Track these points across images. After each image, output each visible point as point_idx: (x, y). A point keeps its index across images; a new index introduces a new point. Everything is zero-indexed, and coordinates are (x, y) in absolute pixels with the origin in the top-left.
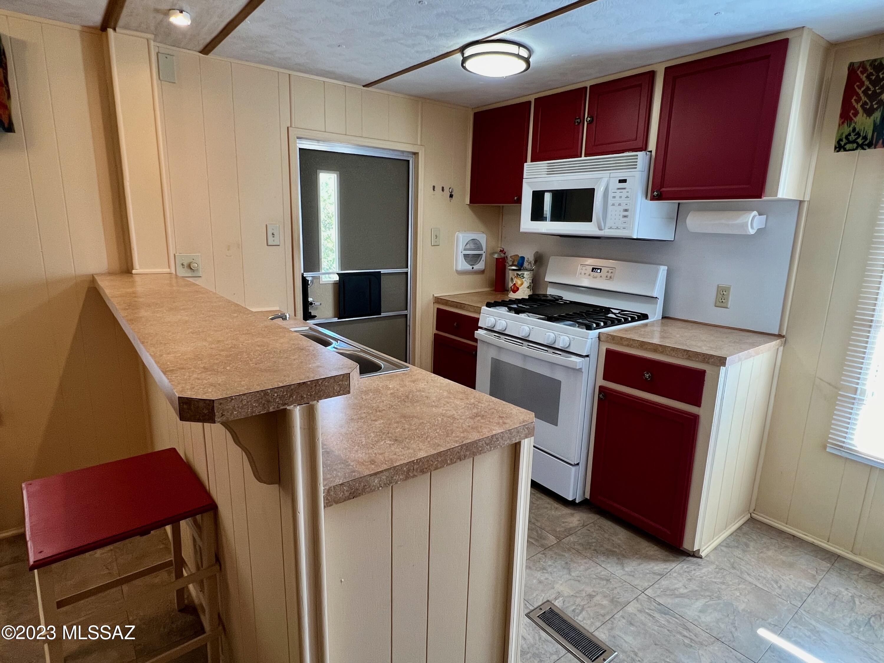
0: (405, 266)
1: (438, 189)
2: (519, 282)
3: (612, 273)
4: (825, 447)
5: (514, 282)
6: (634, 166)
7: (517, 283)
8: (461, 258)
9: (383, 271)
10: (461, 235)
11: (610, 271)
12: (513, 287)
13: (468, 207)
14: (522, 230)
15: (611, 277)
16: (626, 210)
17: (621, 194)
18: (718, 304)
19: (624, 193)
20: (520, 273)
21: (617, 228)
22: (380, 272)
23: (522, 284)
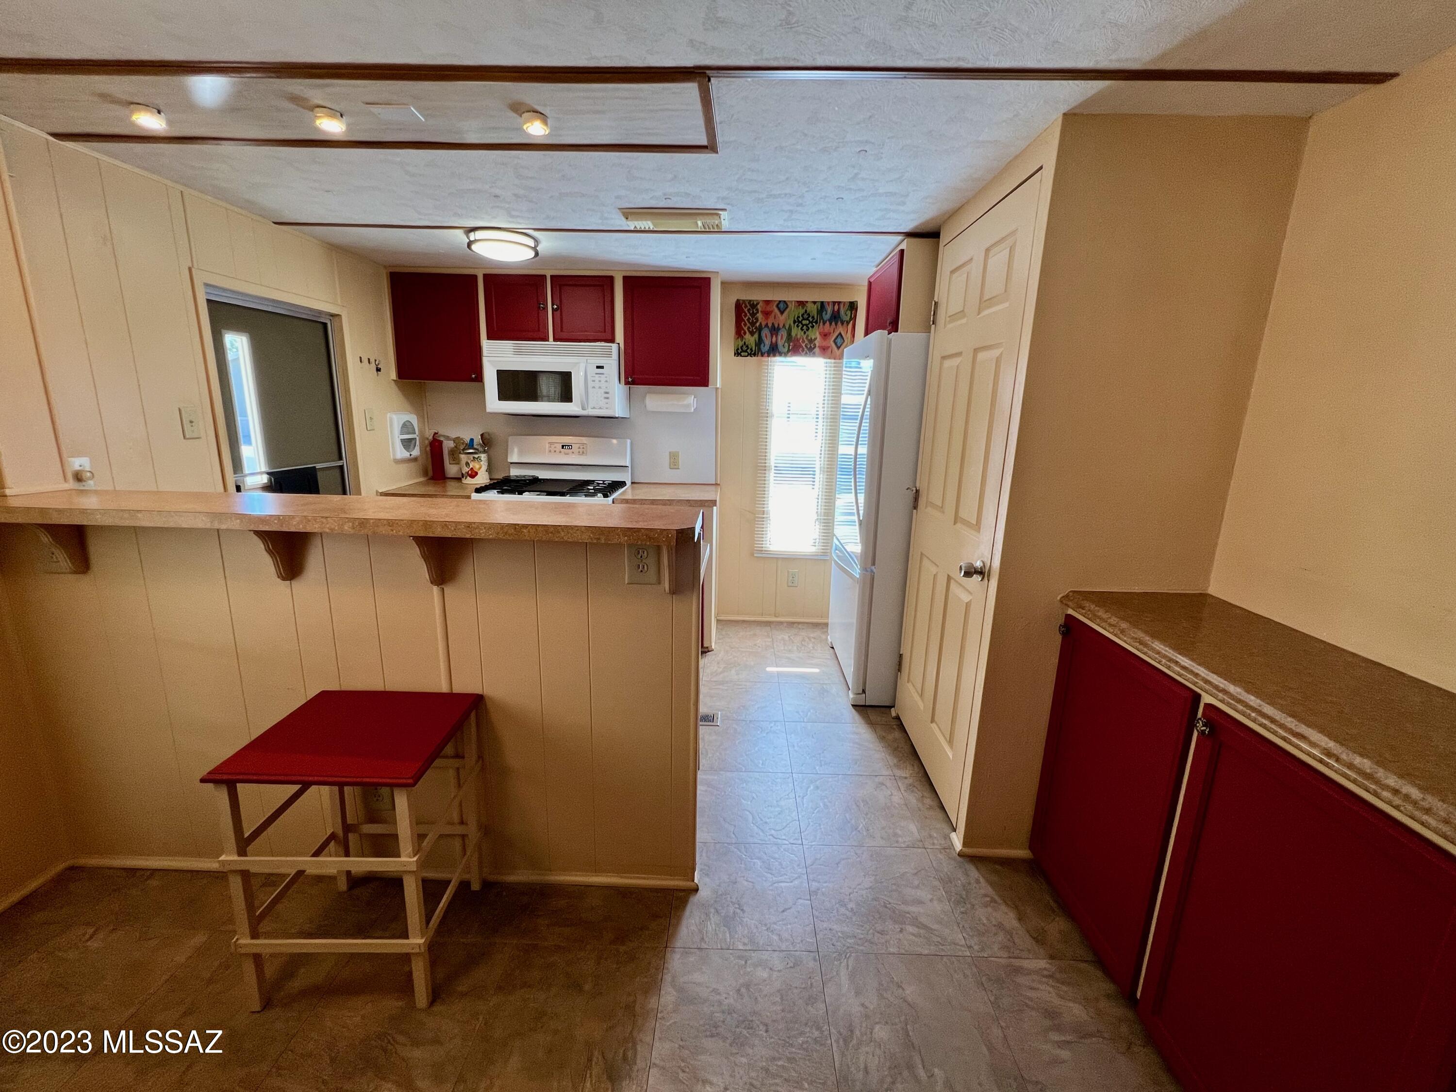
0: (336, 456)
1: (365, 360)
2: (477, 466)
3: (583, 448)
4: (752, 554)
5: (471, 467)
6: (610, 355)
7: (475, 467)
8: (399, 446)
9: (318, 466)
10: (395, 417)
11: (581, 447)
12: (470, 472)
13: (393, 384)
14: (488, 410)
15: (583, 453)
16: (607, 393)
17: (599, 379)
18: (672, 466)
19: (603, 378)
20: (476, 456)
21: (600, 408)
22: (315, 467)
23: (480, 468)
